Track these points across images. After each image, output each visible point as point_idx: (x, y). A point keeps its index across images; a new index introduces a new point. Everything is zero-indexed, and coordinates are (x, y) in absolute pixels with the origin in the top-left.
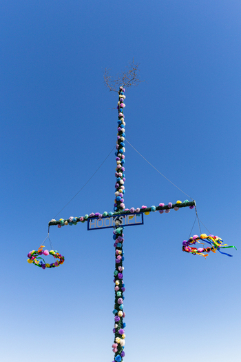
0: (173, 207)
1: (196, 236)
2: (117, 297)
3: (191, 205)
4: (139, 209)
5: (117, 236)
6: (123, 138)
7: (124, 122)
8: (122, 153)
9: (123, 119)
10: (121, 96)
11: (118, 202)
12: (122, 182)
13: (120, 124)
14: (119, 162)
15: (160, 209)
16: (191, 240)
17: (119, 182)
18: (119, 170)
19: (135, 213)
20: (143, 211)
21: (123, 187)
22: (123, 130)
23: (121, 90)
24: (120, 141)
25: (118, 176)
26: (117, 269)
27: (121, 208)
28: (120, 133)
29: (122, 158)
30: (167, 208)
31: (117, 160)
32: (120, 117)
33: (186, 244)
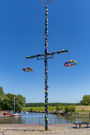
0: (61, 52)
1: (69, 61)
2: (46, 80)
3: (67, 51)
4: (52, 53)
5: (46, 62)
6: (47, 27)
8: (47, 33)
9: (47, 19)
10: (47, 9)
11: (46, 50)
12: (47, 43)
13: (46, 21)
14: (46, 36)
15: (58, 53)
16: (67, 62)
17: (46, 44)
18: (46, 39)
19: (50, 54)
20: (53, 53)
21: (47, 45)
22: (47, 23)
23: (46, 7)
24: (46, 28)
25: (46, 41)
26: (46, 72)
27: (47, 52)
28: (46, 25)
29: (47, 34)
30: (60, 52)
31: (45, 35)
32: (46, 18)
33: (66, 64)
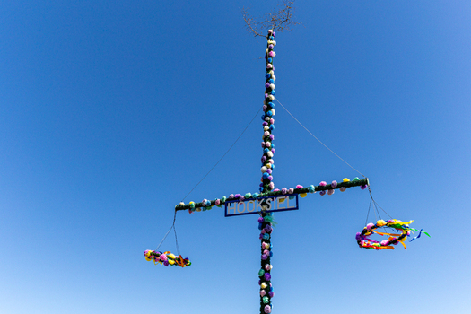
0: (338, 187)
1: (371, 224)
2: (263, 305)
3: (363, 184)
4: (292, 190)
5: (264, 225)
6: (273, 97)
7: (273, 76)
8: (270, 116)
9: (272, 72)
10: (270, 42)
11: (266, 181)
12: (270, 153)
13: (269, 78)
14: (267, 128)
15: (321, 189)
17: (266, 154)
18: (266, 138)
19: (288, 194)
20: (298, 191)
21: (271, 160)
22: (273, 86)
23: (270, 34)
24: (268, 100)
25: (265, 146)
26: (263, 268)
27: (270, 188)
28: (269, 90)
29: (270, 123)
30: (330, 188)
31: (264, 125)
32: (269, 70)
